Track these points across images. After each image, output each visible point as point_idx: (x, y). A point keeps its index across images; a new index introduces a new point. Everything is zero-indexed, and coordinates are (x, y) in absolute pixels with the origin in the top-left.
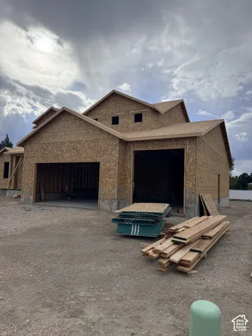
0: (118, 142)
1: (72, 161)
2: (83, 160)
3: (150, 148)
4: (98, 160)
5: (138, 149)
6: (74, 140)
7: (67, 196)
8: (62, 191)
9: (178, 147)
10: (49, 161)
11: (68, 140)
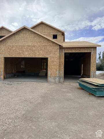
0: (58, 47)
1: (29, 56)
2: (37, 56)
3: (74, 51)
4: (47, 56)
5: (67, 52)
6: (30, 45)
7: (15, 75)
8: (12, 73)
9: (88, 52)
10: (14, 56)
11: (27, 44)
